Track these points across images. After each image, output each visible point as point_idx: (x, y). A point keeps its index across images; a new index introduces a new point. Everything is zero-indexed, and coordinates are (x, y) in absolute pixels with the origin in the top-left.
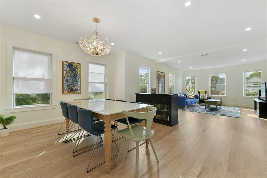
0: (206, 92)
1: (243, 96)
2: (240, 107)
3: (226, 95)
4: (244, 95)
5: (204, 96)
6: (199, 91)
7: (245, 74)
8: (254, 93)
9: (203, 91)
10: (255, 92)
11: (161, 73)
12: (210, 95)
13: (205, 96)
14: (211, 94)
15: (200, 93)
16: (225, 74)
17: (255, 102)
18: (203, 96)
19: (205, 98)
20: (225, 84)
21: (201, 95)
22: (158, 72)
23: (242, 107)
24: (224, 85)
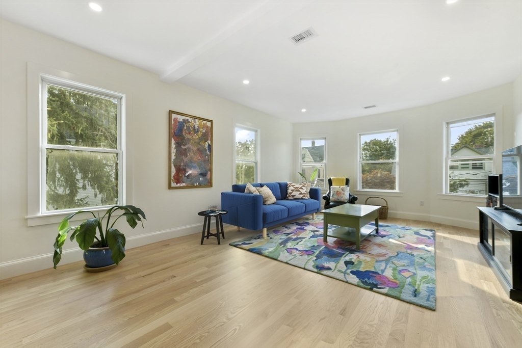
0: (347, 182)
1: (444, 193)
2: (435, 225)
3: (399, 189)
4: (445, 189)
5: (340, 193)
6: (332, 178)
7: (448, 128)
8: (462, 181)
9: (340, 177)
10: (464, 178)
11: (190, 119)
12: (359, 188)
13: (342, 192)
14: (363, 188)
15: (333, 183)
16: (397, 131)
17: (482, 215)
18: (338, 193)
19: (342, 200)
20: (397, 159)
21: (334, 188)
22: (174, 116)
23: (440, 225)
24: (394, 161)
